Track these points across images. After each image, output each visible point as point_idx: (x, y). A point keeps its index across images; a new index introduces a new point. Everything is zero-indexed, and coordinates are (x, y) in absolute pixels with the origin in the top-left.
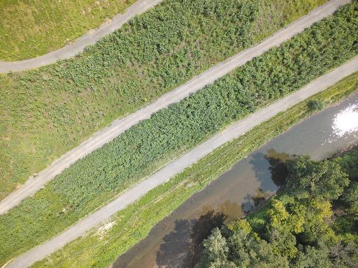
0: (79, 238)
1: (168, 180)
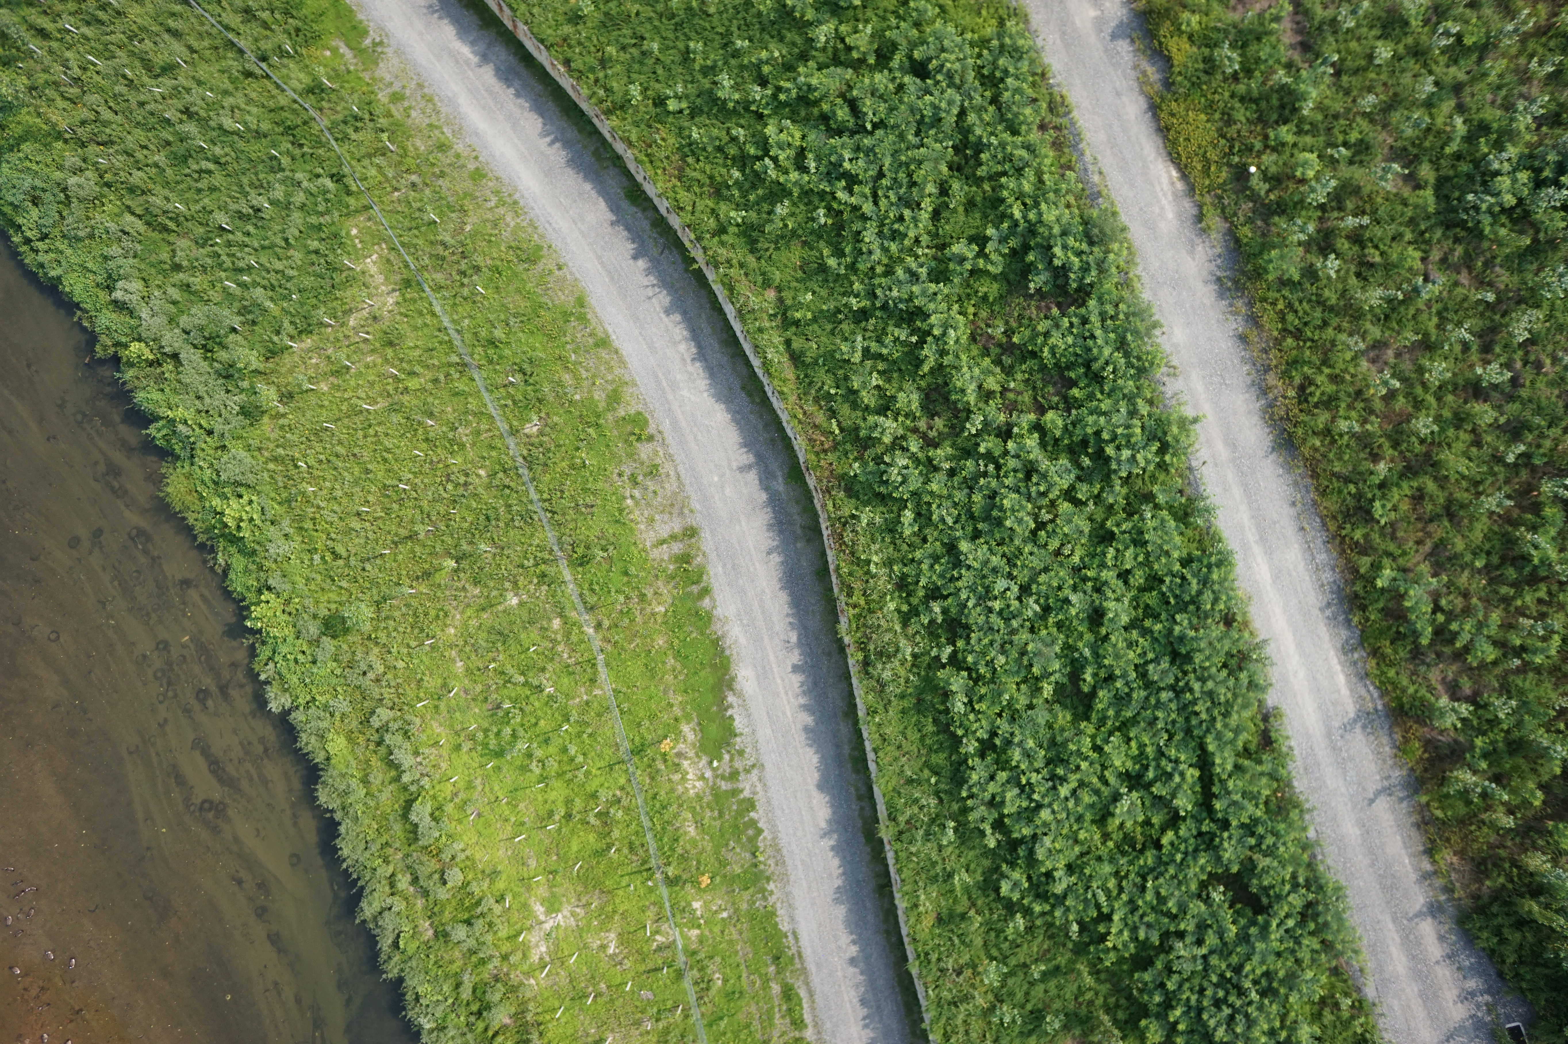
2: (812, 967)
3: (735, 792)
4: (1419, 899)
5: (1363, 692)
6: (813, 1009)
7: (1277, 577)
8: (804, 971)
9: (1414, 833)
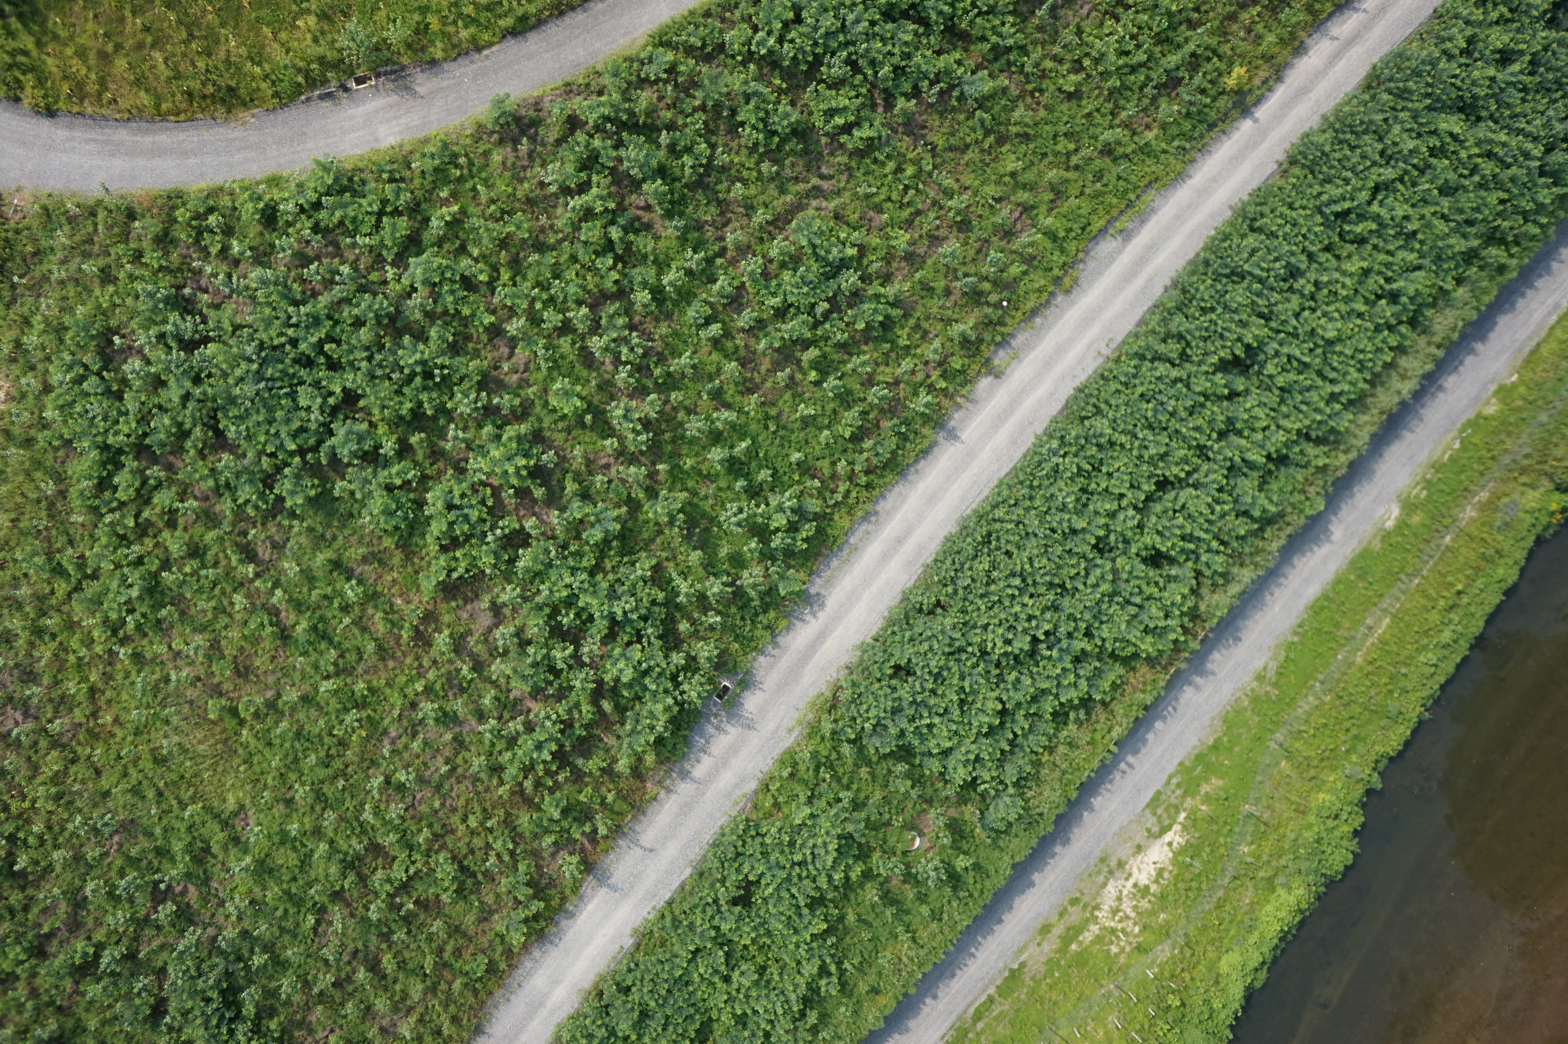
0: (1015, 975)
1: (1396, 512)
2: (954, 1017)
4: (684, 788)
5: (589, 891)
6: (976, 999)
7: (556, 983)
8: (959, 1018)
9: (649, 813)
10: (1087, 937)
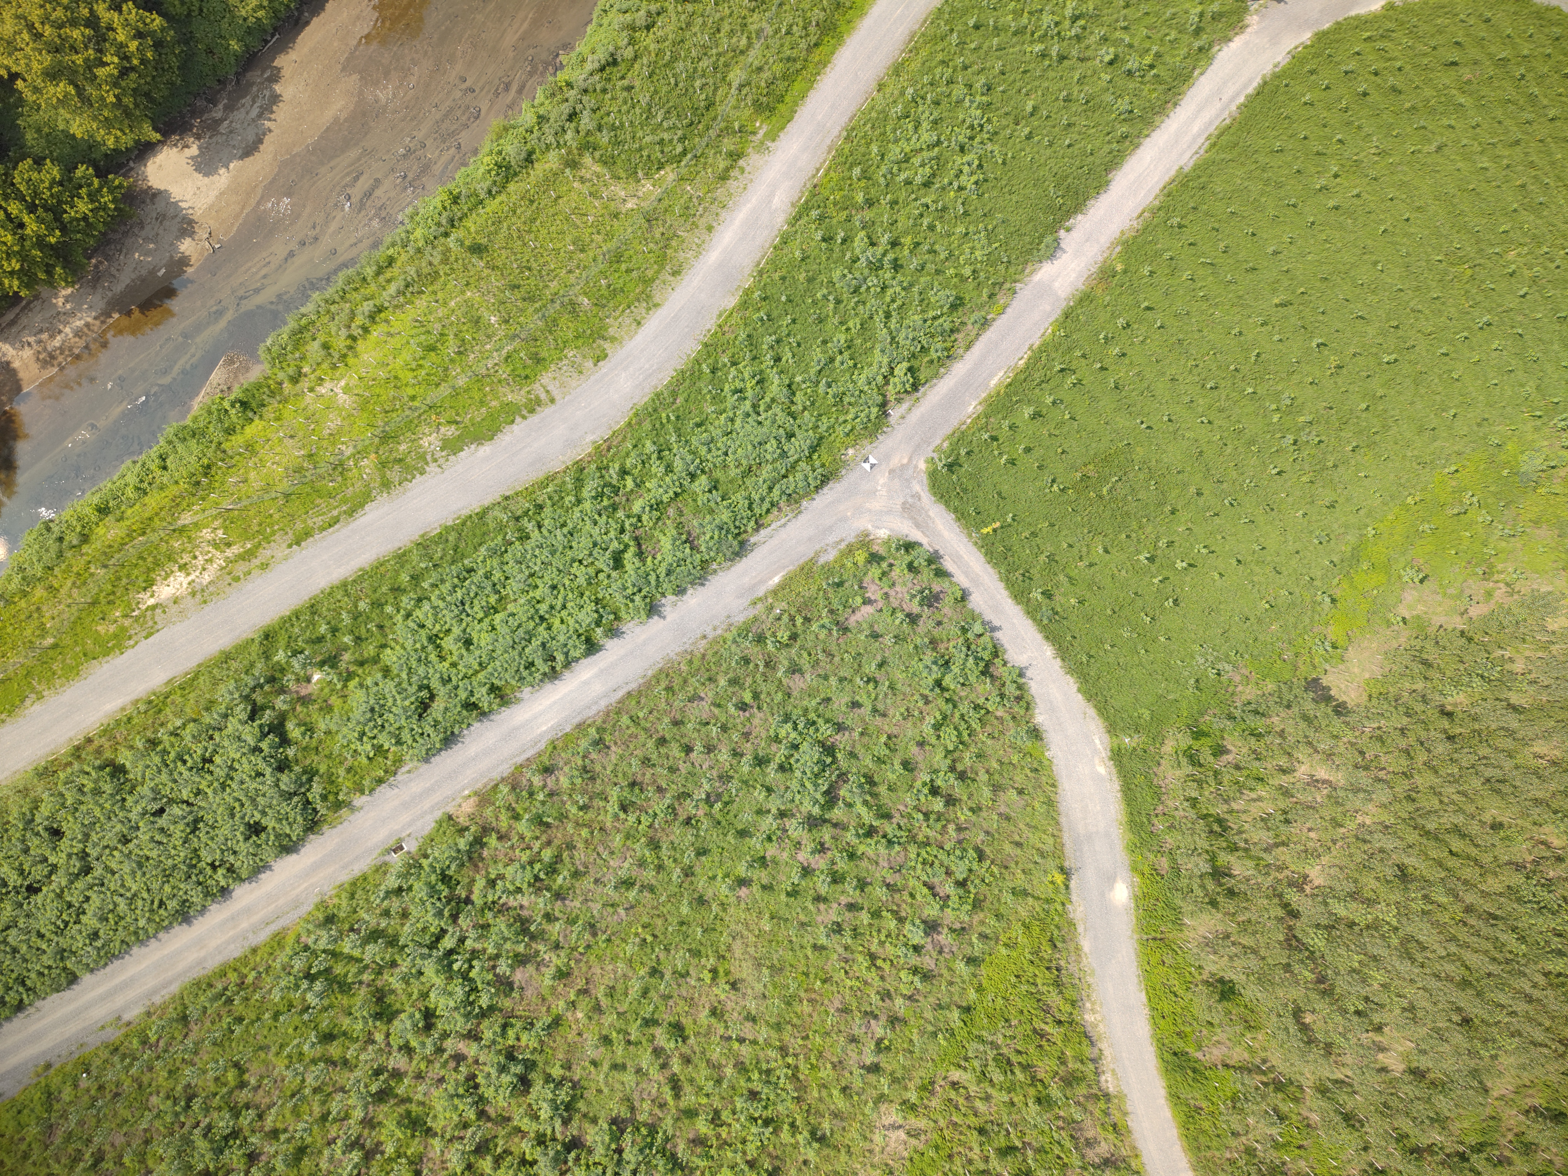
0: (298, 541)
3: (427, 463)
10: (235, 550)
